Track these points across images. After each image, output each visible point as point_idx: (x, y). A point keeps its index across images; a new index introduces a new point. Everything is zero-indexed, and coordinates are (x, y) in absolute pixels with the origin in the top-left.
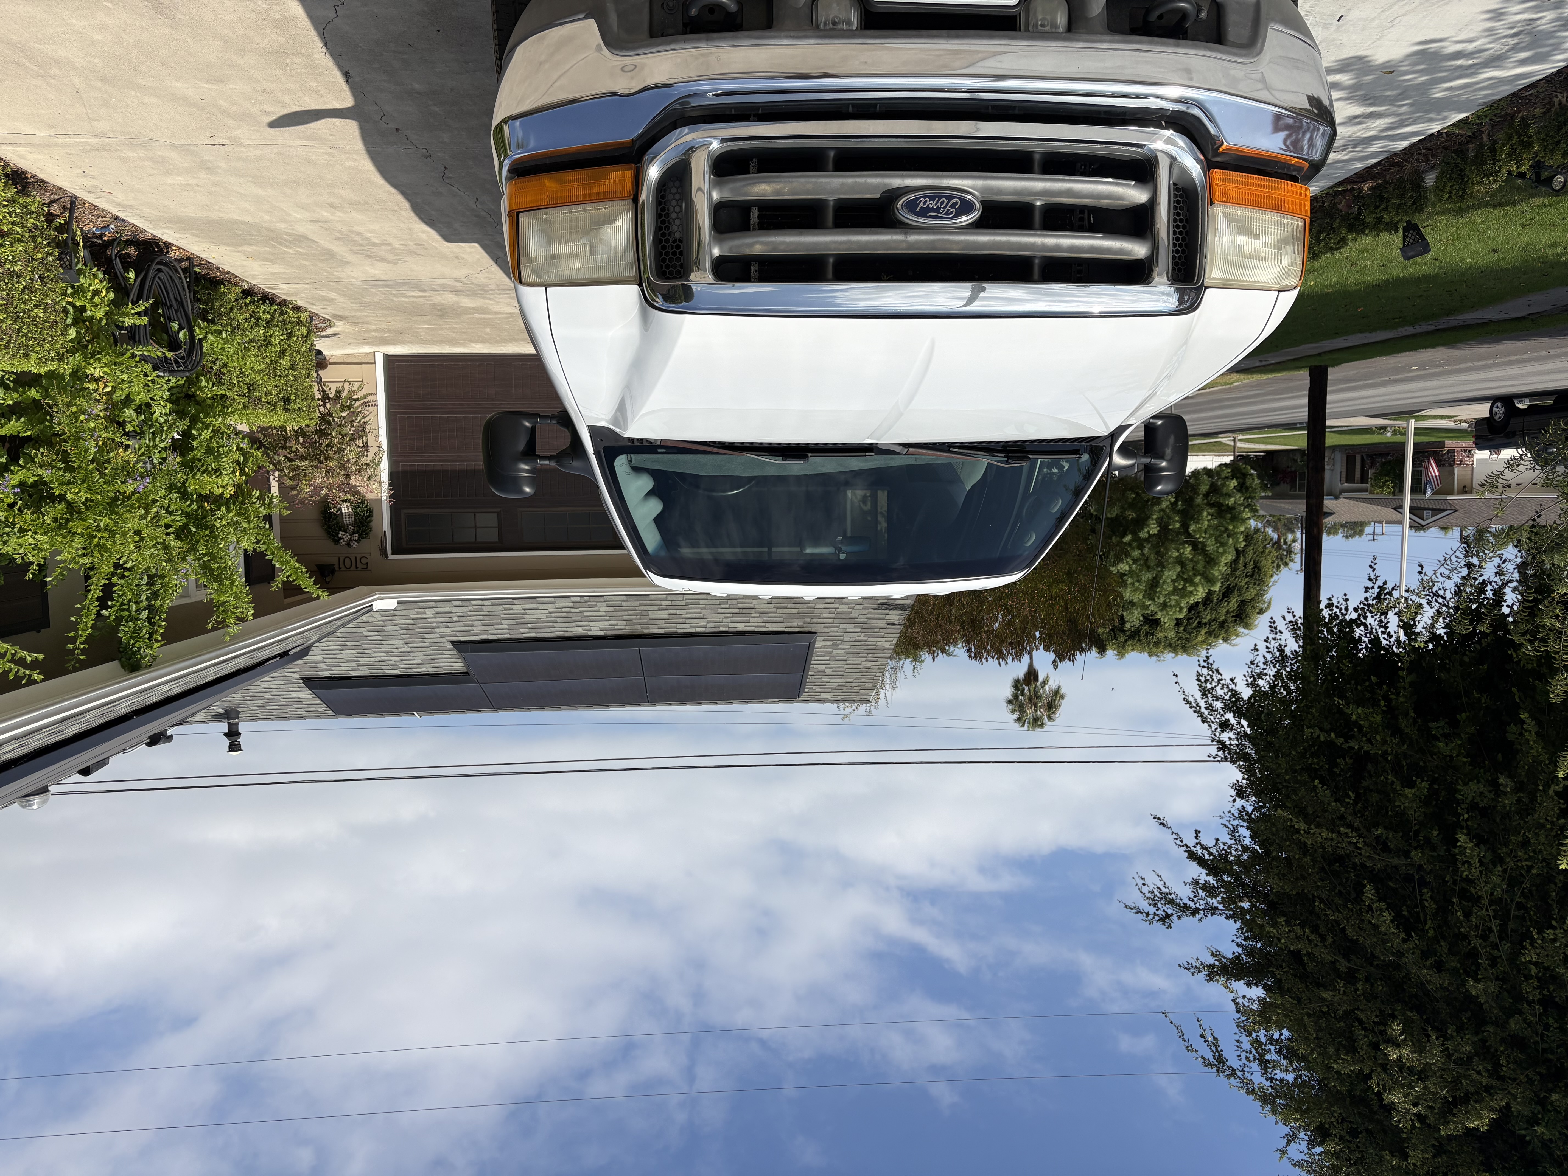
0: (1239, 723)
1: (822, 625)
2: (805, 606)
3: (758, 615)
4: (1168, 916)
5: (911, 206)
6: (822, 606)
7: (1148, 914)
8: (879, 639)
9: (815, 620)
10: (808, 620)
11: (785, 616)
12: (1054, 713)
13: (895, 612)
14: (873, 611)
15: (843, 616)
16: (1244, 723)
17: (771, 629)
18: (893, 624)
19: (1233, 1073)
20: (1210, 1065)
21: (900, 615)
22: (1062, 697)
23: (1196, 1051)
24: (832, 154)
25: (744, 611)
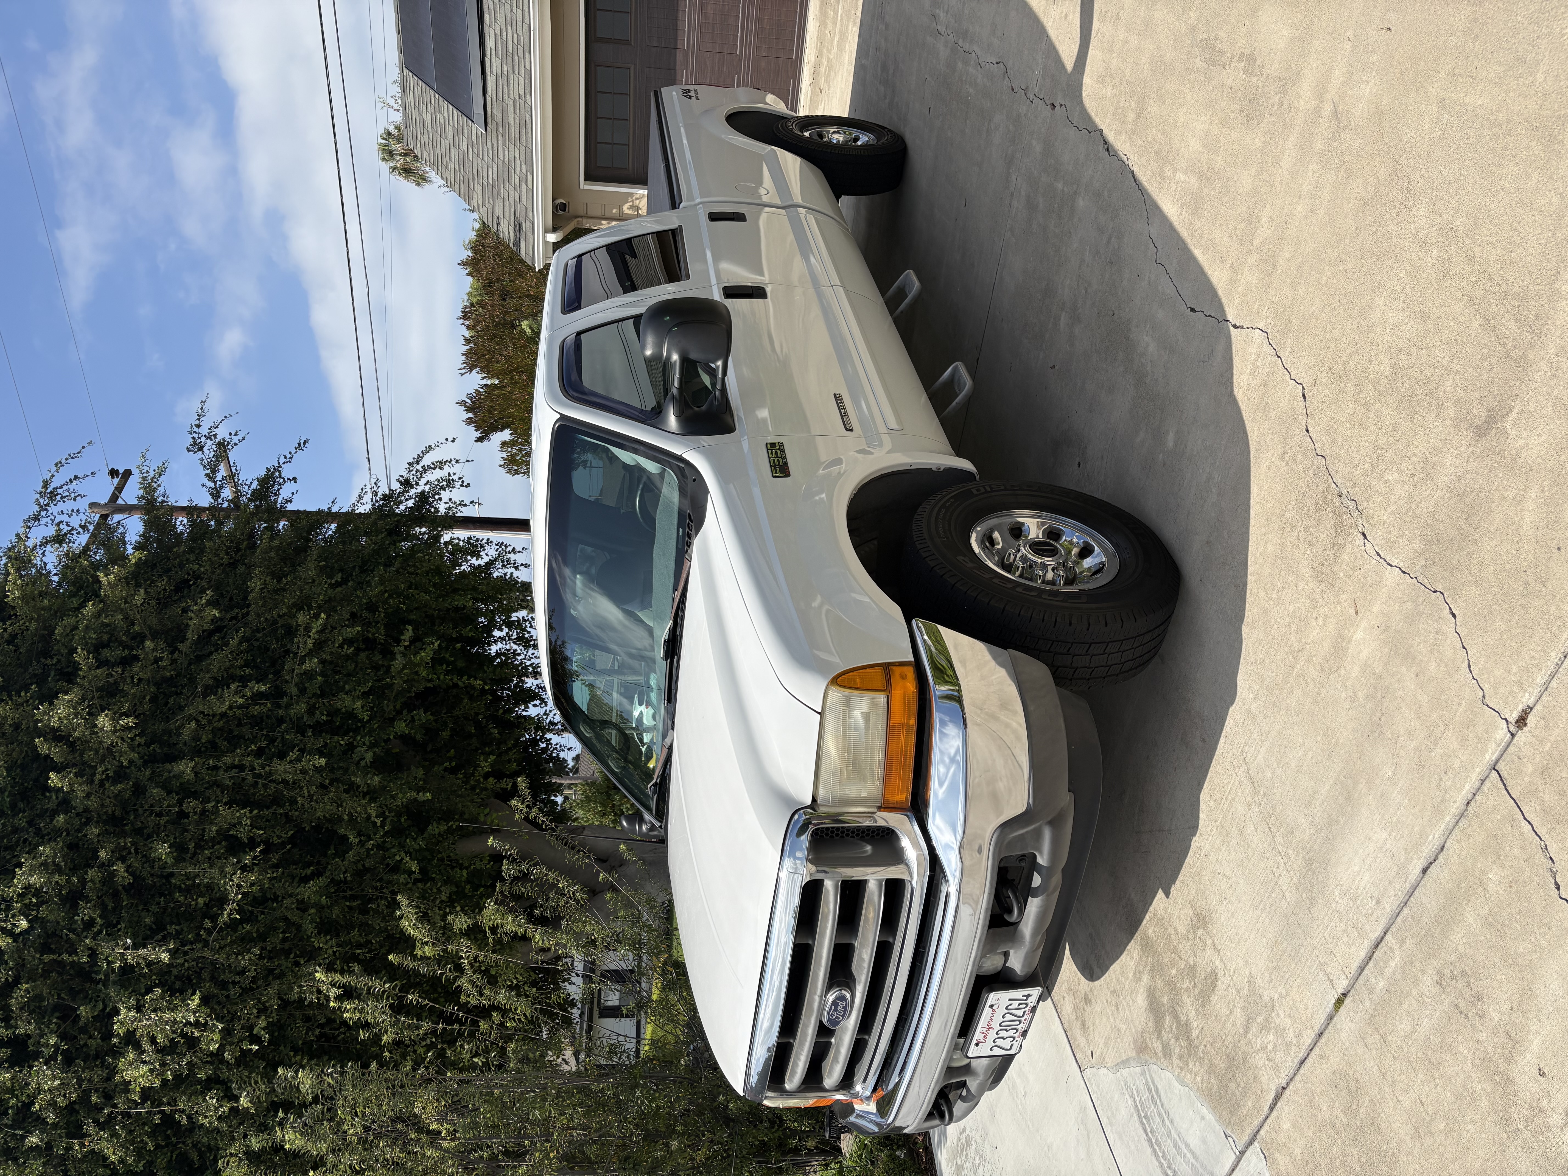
0: (411, 498)
1: (495, 143)
2: (517, 136)
3: (505, 72)
4: (201, 449)
5: (842, 998)
6: (517, 156)
7: (198, 426)
8: (480, 197)
9: (500, 138)
10: (501, 130)
11: (505, 105)
12: (400, 174)
13: (512, 235)
14: (513, 209)
15: (506, 173)
16: (410, 503)
17: (488, 78)
18: (498, 224)
19: (43, 508)
20: (46, 484)
21: (509, 238)
22: (418, 184)
23: (57, 471)
24: (891, 940)
25: (510, 60)
